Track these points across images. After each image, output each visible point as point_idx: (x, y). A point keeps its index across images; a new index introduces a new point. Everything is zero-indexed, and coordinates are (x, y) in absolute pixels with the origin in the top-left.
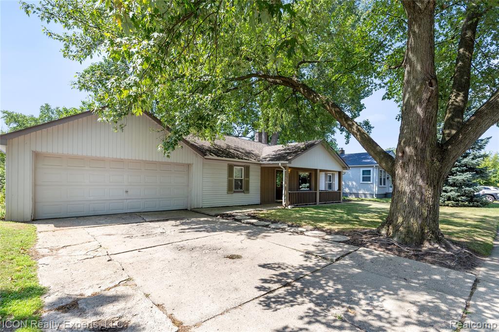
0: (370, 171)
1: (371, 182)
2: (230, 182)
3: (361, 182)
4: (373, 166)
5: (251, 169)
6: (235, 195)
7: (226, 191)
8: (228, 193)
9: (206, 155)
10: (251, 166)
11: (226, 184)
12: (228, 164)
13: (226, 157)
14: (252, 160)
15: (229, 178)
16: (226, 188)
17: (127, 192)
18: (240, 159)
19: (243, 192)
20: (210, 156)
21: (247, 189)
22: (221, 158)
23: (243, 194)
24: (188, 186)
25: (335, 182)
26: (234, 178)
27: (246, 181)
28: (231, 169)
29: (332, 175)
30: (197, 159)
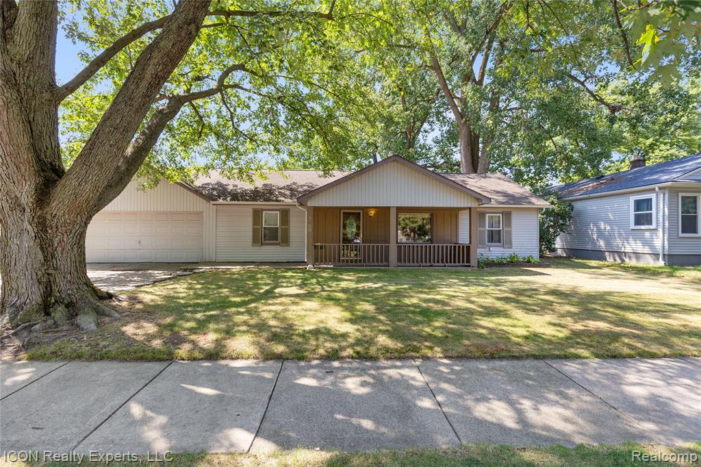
0: (650, 200)
1: (653, 226)
2: (255, 231)
3: (632, 226)
4: (654, 189)
5: (291, 214)
6: (264, 247)
7: (251, 243)
8: (253, 246)
9: (213, 200)
10: (292, 210)
11: (250, 234)
12: (253, 209)
13: (247, 200)
14: (288, 201)
15: (255, 227)
16: (250, 239)
17: (139, 242)
18: (265, 200)
19: (278, 244)
20: (221, 201)
21: (285, 241)
22: (236, 202)
23: (278, 248)
24: (202, 236)
25: (513, 228)
26: (264, 226)
27: (282, 229)
28: (257, 214)
29: (501, 215)
30: (208, 205)
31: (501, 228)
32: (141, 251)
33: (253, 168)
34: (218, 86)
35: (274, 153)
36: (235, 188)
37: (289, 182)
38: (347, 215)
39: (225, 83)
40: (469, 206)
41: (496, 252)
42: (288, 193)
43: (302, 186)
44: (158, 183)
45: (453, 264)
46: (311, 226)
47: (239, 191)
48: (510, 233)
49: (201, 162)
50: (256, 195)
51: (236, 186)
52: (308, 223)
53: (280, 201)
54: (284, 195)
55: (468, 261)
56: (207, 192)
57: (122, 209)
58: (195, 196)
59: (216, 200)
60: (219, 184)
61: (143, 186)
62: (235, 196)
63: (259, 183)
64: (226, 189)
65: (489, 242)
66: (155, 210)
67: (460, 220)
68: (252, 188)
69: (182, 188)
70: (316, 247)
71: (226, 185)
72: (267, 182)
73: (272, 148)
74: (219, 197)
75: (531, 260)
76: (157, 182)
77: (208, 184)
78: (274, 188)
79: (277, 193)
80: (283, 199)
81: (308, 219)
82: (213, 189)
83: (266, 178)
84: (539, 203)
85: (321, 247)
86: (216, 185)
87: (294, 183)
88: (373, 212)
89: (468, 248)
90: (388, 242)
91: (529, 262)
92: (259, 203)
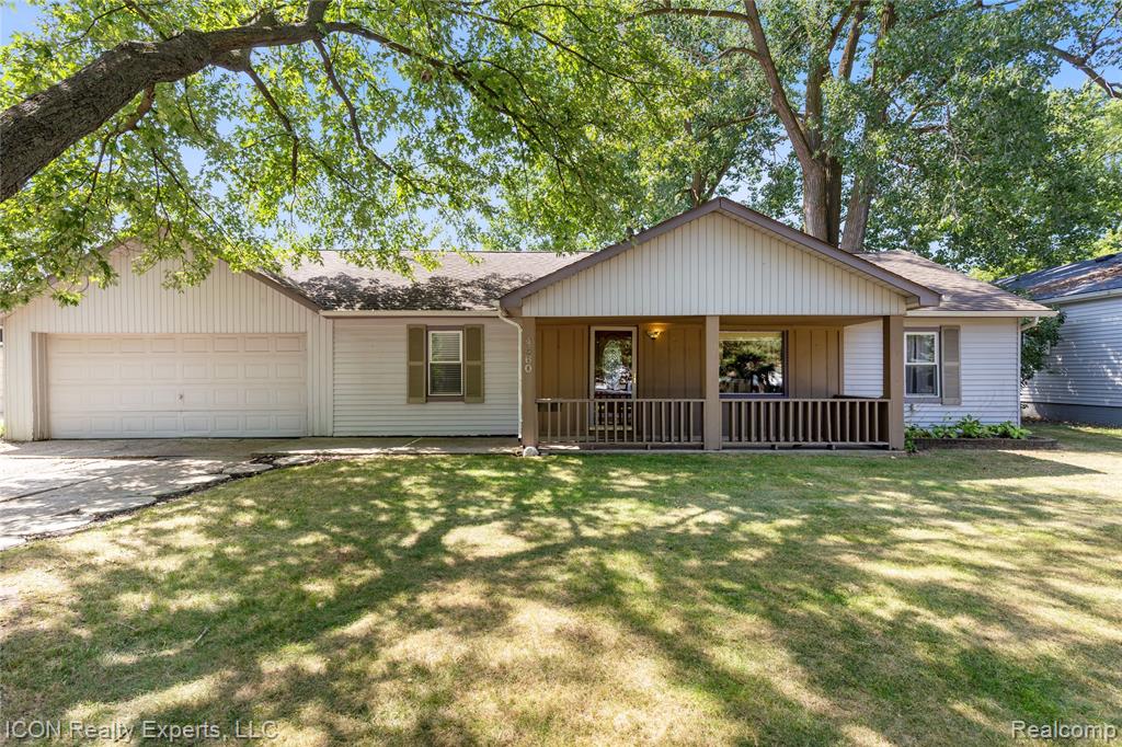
2: (413, 373)
5: (488, 335)
6: (432, 406)
7: (405, 397)
8: (409, 402)
9: (326, 309)
10: (489, 326)
11: (403, 378)
12: (408, 326)
13: (394, 308)
14: (481, 308)
15: (413, 363)
16: (404, 389)
17: (181, 397)
18: (433, 308)
19: (461, 399)
20: (341, 310)
21: (476, 392)
22: (373, 312)
23: (460, 406)
24: (304, 384)
25: (962, 362)
26: (431, 361)
27: (469, 368)
28: (417, 337)
29: (936, 334)
30: (316, 320)
31: (936, 362)
32: (185, 414)
33: (409, 243)
34: (309, 23)
35: (450, 211)
36: (374, 285)
37: (481, 273)
38: (603, 338)
39: (327, 19)
40: (886, 313)
41: (924, 414)
42: (480, 293)
43: (509, 280)
44: (208, 272)
45: (848, 443)
46: (530, 359)
47: (381, 290)
48: (956, 372)
49: (305, 232)
50: (414, 298)
51: (376, 281)
52: (523, 353)
53: (464, 308)
54: (474, 299)
55: (884, 435)
56: (315, 293)
57: (145, 331)
58: (289, 300)
59: (332, 308)
60: (344, 279)
61: (176, 278)
62: (371, 301)
63: (422, 276)
64: (355, 288)
65: (908, 392)
66: (211, 331)
67: (845, 345)
68: (409, 284)
69: (263, 285)
70: (541, 406)
71: (356, 280)
72: (438, 273)
73: (446, 198)
74: (339, 302)
75: (1011, 430)
76: (205, 269)
77: (321, 279)
78: (452, 284)
79: (458, 294)
80: (471, 305)
81: (524, 343)
82: (328, 288)
83: (435, 264)
84: (1021, 306)
85: (554, 406)
86: (335, 279)
87: (494, 276)
88: (658, 330)
89: (883, 407)
90: (702, 393)
91: (1005, 435)
92: (419, 312)
